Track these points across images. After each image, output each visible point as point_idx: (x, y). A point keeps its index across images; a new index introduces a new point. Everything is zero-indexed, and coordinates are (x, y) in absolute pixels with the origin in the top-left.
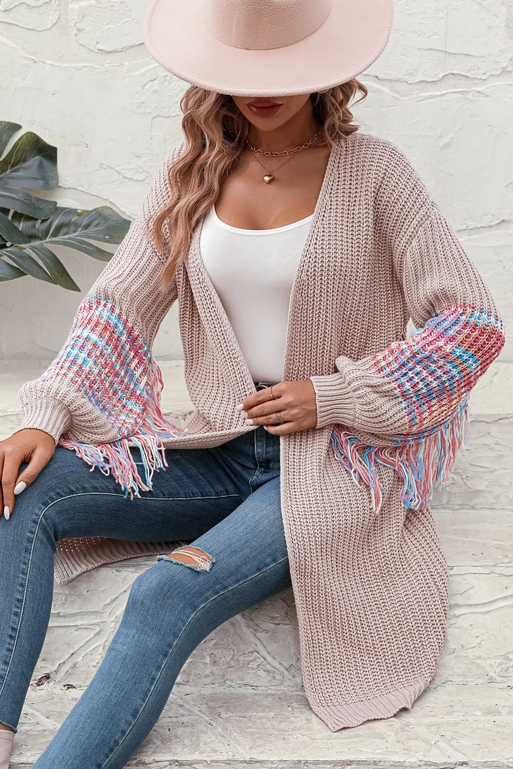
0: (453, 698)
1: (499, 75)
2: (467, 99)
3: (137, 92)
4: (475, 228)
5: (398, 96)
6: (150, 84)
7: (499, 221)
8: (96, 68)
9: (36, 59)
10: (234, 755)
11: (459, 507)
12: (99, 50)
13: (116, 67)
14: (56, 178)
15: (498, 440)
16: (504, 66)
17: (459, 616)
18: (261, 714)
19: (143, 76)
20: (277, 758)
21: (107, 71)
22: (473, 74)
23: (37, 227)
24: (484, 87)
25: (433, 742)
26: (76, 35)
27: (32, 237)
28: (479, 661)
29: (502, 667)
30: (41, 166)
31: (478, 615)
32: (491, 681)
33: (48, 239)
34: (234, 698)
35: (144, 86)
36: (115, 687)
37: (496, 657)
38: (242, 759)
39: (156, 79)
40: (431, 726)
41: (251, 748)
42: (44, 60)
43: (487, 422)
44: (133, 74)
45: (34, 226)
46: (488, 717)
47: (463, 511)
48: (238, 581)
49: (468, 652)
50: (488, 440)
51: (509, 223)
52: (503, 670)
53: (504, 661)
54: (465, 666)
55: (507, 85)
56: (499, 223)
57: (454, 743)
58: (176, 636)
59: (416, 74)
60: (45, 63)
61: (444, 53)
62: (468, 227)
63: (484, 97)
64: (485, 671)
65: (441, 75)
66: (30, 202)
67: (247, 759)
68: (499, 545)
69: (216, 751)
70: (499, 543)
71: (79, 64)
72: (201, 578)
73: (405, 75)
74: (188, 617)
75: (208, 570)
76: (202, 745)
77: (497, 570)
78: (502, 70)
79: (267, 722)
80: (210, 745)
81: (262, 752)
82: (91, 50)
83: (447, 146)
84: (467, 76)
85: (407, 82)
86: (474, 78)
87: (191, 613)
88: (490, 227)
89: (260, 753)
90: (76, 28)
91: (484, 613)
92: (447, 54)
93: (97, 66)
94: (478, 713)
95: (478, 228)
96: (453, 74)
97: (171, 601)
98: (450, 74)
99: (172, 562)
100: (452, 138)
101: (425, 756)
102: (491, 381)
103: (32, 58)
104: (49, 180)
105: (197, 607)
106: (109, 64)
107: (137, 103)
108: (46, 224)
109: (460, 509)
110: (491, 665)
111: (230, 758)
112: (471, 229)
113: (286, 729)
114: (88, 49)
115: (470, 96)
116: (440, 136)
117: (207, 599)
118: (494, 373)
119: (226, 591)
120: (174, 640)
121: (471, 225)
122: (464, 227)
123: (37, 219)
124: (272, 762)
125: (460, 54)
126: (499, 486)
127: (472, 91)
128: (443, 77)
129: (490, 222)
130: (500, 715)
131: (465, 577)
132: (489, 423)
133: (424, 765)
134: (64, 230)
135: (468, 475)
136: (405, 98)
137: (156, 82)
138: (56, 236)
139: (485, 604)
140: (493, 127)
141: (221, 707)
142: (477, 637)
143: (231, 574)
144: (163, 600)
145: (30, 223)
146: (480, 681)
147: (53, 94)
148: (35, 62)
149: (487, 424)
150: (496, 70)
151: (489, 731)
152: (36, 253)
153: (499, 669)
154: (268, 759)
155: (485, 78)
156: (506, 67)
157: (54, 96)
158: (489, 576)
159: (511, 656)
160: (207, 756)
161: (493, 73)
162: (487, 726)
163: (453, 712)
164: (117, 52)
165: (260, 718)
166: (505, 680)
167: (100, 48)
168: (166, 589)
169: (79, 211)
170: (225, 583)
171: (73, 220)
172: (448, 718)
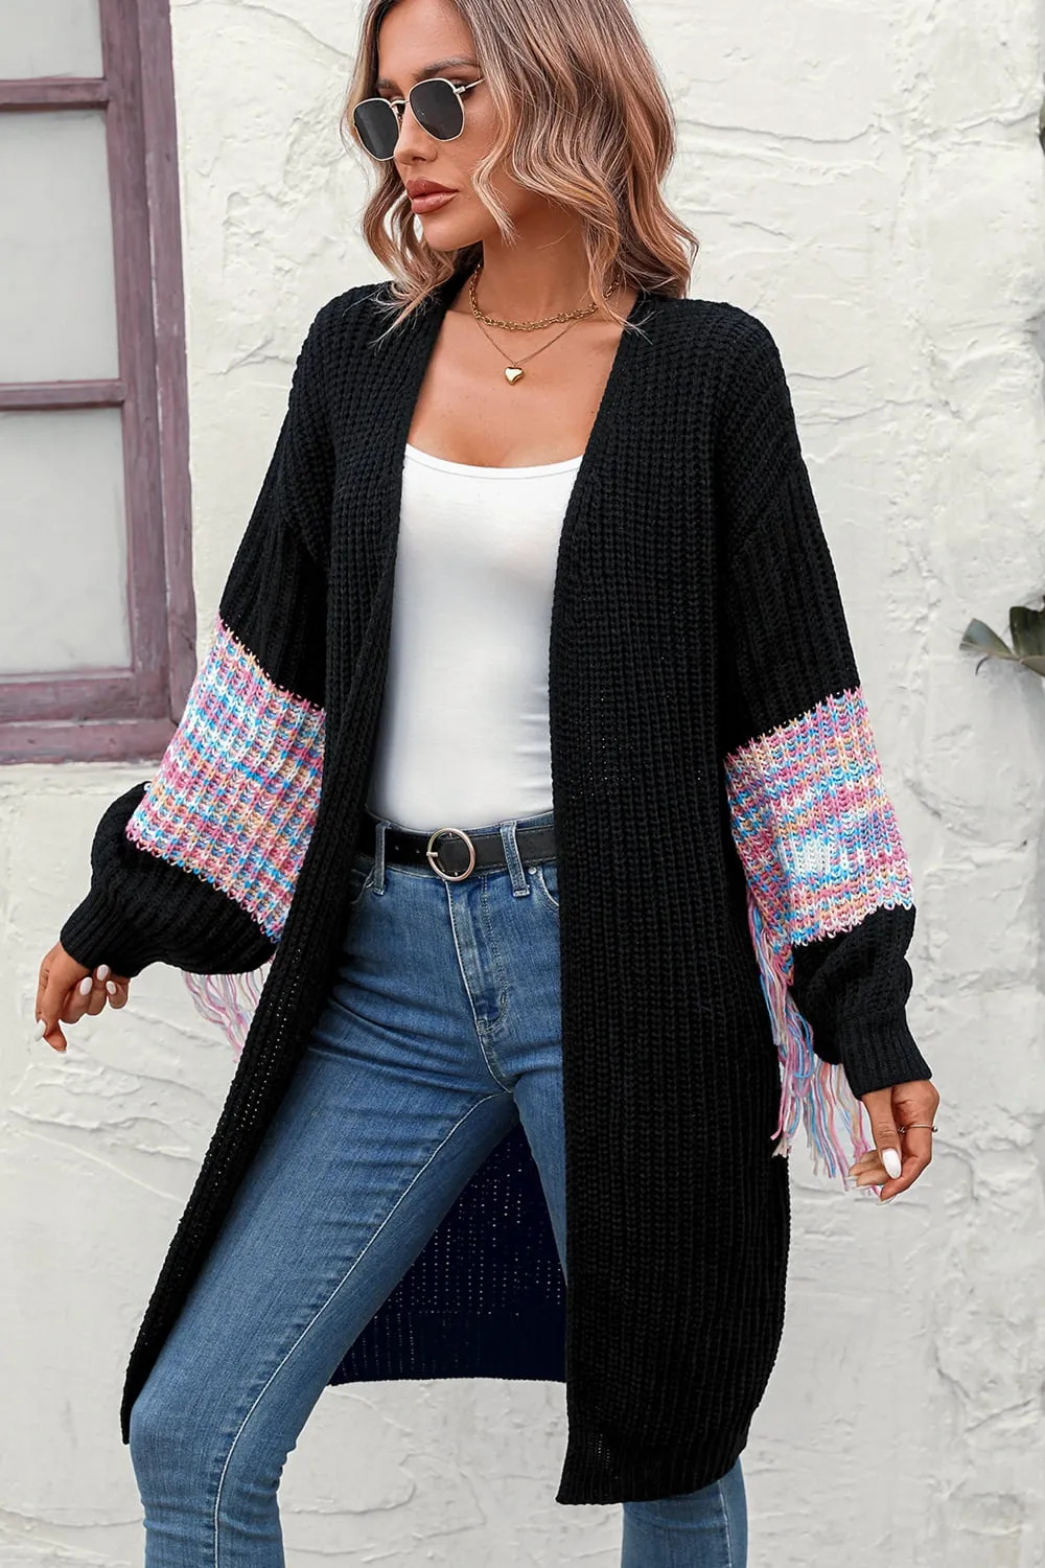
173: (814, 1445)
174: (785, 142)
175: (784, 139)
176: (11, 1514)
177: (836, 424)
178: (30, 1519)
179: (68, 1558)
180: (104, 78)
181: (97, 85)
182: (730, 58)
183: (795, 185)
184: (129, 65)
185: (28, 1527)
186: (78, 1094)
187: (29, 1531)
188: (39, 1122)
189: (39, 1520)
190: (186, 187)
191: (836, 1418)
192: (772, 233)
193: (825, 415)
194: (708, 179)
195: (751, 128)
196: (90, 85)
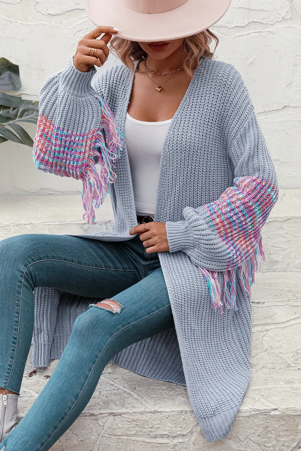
0: (267, 376)
1: (281, 21)
2: (262, 36)
3: (71, 38)
4: (269, 111)
5: (222, 36)
6: (78, 33)
7: (283, 107)
8: (47, 25)
9: (12, 20)
10: (145, 409)
11: (266, 271)
12: (48, 14)
13: (58, 24)
14: (20, 83)
15: (287, 231)
16: (283, 16)
17: (269, 330)
18: (158, 388)
19: (74, 28)
20: (169, 410)
21: (53, 26)
22: (266, 21)
23: (10, 113)
24: (272, 29)
25: (257, 399)
26: (35, 6)
27: (8, 119)
28: (281, 355)
29: (294, 358)
30: (10, 77)
31: (279, 329)
32: (289, 366)
33: (17, 119)
34: (142, 380)
35: (75, 34)
36: (65, 381)
37: (291, 352)
38: (149, 411)
39: (82, 30)
40: (256, 390)
41: (154, 405)
42: (17, 21)
43: (280, 222)
44: (68, 27)
45: (8, 112)
46: (288, 385)
47: (268, 273)
48: (137, 320)
49: (275, 350)
50: (282, 232)
51: (289, 107)
52: (295, 359)
53: (295, 355)
54: (273, 358)
55: (285, 27)
56: (283, 108)
57: (269, 399)
58: (100, 351)
59: (232, 22)
60: (17, 23)
61: (248, 10)
62: (265, 110)
63: (272, 34)
64: (285, 361)
65: (247, 23)
66: (6, 98)
67: (153, 410)
68: (290, 290)
69: (135, 407)
70: (290, 289)
71: (37, 23)
72: (115, 317)
73: (226, 23)
74: (108, 340)
75: (119, 313)
76: (126, 404)
77: (290, 303)
78: (282, 19)
79: (162, 391)
80: (131, 404)
81: (161, 407)
82: (44, 14)
83: (251, 63)
84: (262, 23)
85: (227, 27)
86: (266, 24)
87: (109, 338)
88: (278, 110)
89: (160, 407)
90: (34, 2)
91: (283, 328)
92: (250, 10)
93: (47, 24)
94: (282, 383)
95: (271, 111)
96: (254, 22)
97: (97, 330)
98: (252, 22)
99: (98, 308)
100: (254, 59)
101: (253, 406)
102: (282, 199)
103: (10, 20)
104: (16, 85)
105: (113, 334)
106: (54, 22)
107: (71, 44)
108: (15, 111)
109: (266, 272)
110: (288, 357)
111: (143, 410)
112: (267, 112)
113: (174, 395)
114: (42, 13)
115: (264, 34)
116: (247, 58)
117: (118, 329)
118: (283, 195)
119: (130, 325)
120: (99, 354)
121: (267, 109)
122: (263, 111)
123: (10, 108)
124: (167, 412)
125: (257, 10)
126: (288, 258)
127: (265, 31)
128: (248, 23)
129: (278, 107)
130: (295, 384)
131: (272, 308)
132: (282, 222)
133: (253, 411)
134: (26, 113)
135: (270, 252)
136: (226, 37)
137: (81, 32)
138: (21, 117)
139: (283, 322)
140: (278, 52)
141: (136, 384)
142: (280, 341)
143: (132, 316)
144: (93, 329)
145: (6, 111)
146: (282, 366)
147: (22, 41)
148: (11, 22)
149: (280, 223)
150: (279, 18)
151: (288, 392)
152: (12, 127)
153: (293, 359)
154: (164, 410)
155: (273, 23)
156: (284, 17)
157: (23, 42)
158: (286, 306)
159: (299, 352)
160: (130, 410)
161: (277, 21)
162: (287, 389)
163: (267, 383)
164: (59, 15)
165: (158, 389)
166: (296, 365)
167: (49, 13)
168: (94, 323)
169: (33, 102)
170: (129, 320)
171: (30, 108)
172: (264, 387)
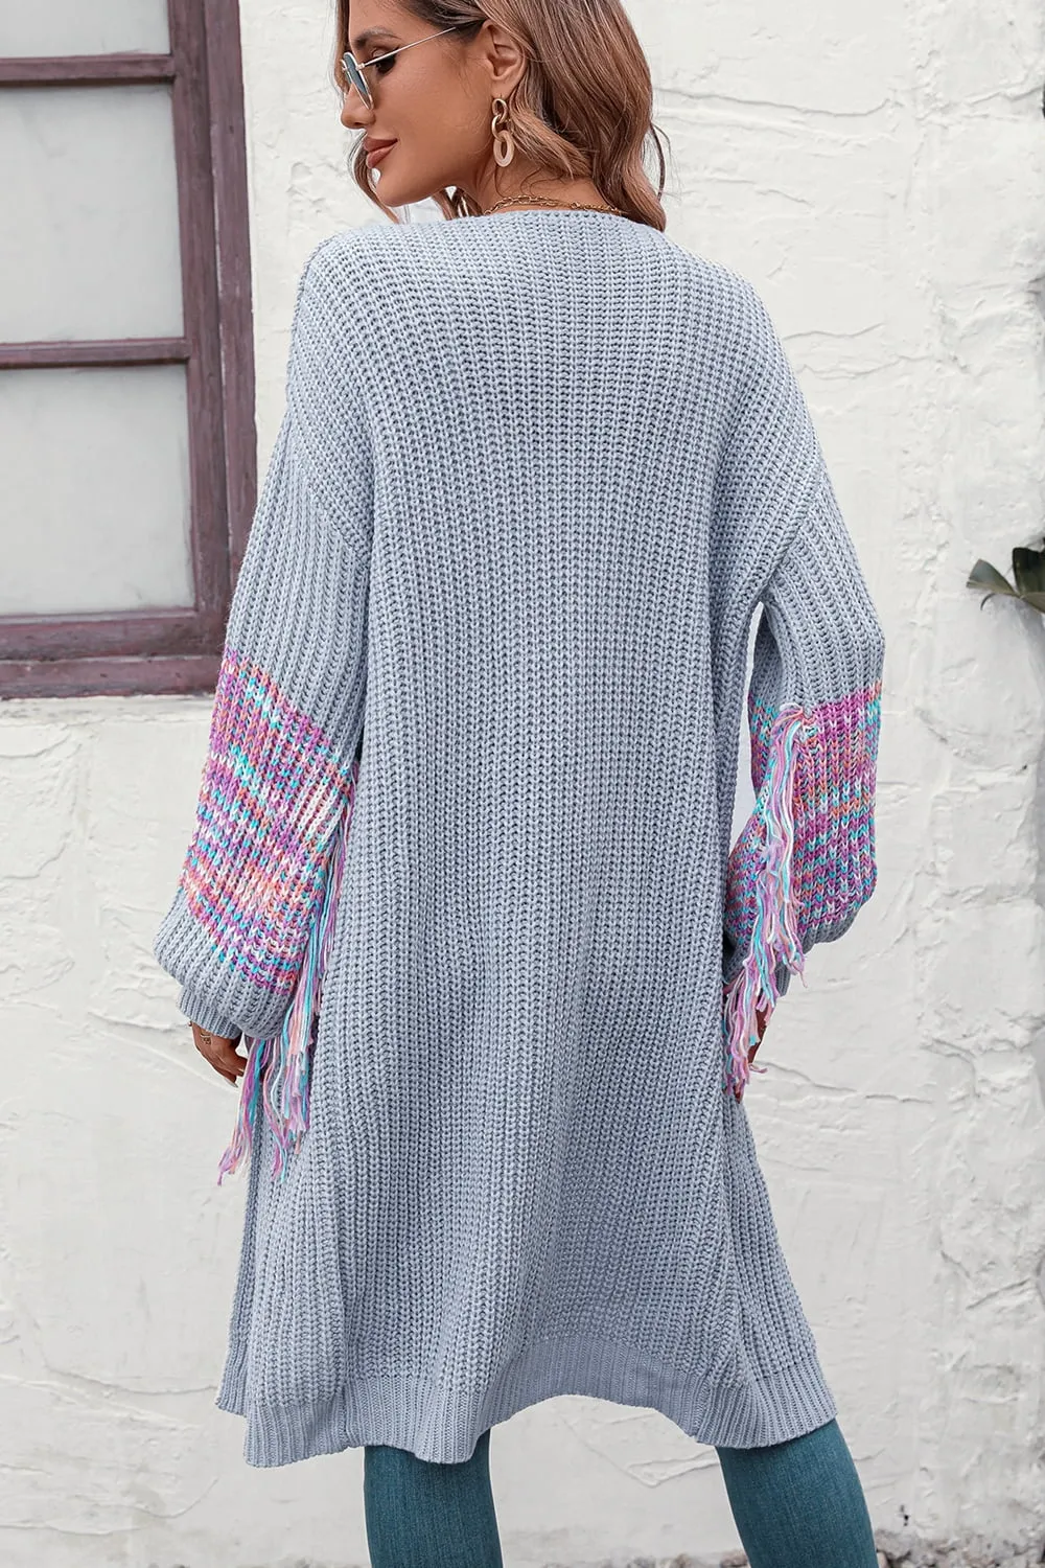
173: (827, 1321)
174: (809, 115)
175: (807, 112)
176: (92, 1381)
177: (854, 378)
178: (108, 1386)
179: (143, 1422)
180: (171, 55)
181: (165, 62)
182: (757, 37)
183: (816, 155)
184: (195, 43)
185: (106, 1393)
186: (151, 998)
187: (107, 1397)
188: (117, 1024)
189: (116, 1387)
190: (253, 158)
191: (847, 1297)
192: (796, 200)
193: (843, 370)
194: (736, 150)
195: (776, 102)
196: (157, 61)
